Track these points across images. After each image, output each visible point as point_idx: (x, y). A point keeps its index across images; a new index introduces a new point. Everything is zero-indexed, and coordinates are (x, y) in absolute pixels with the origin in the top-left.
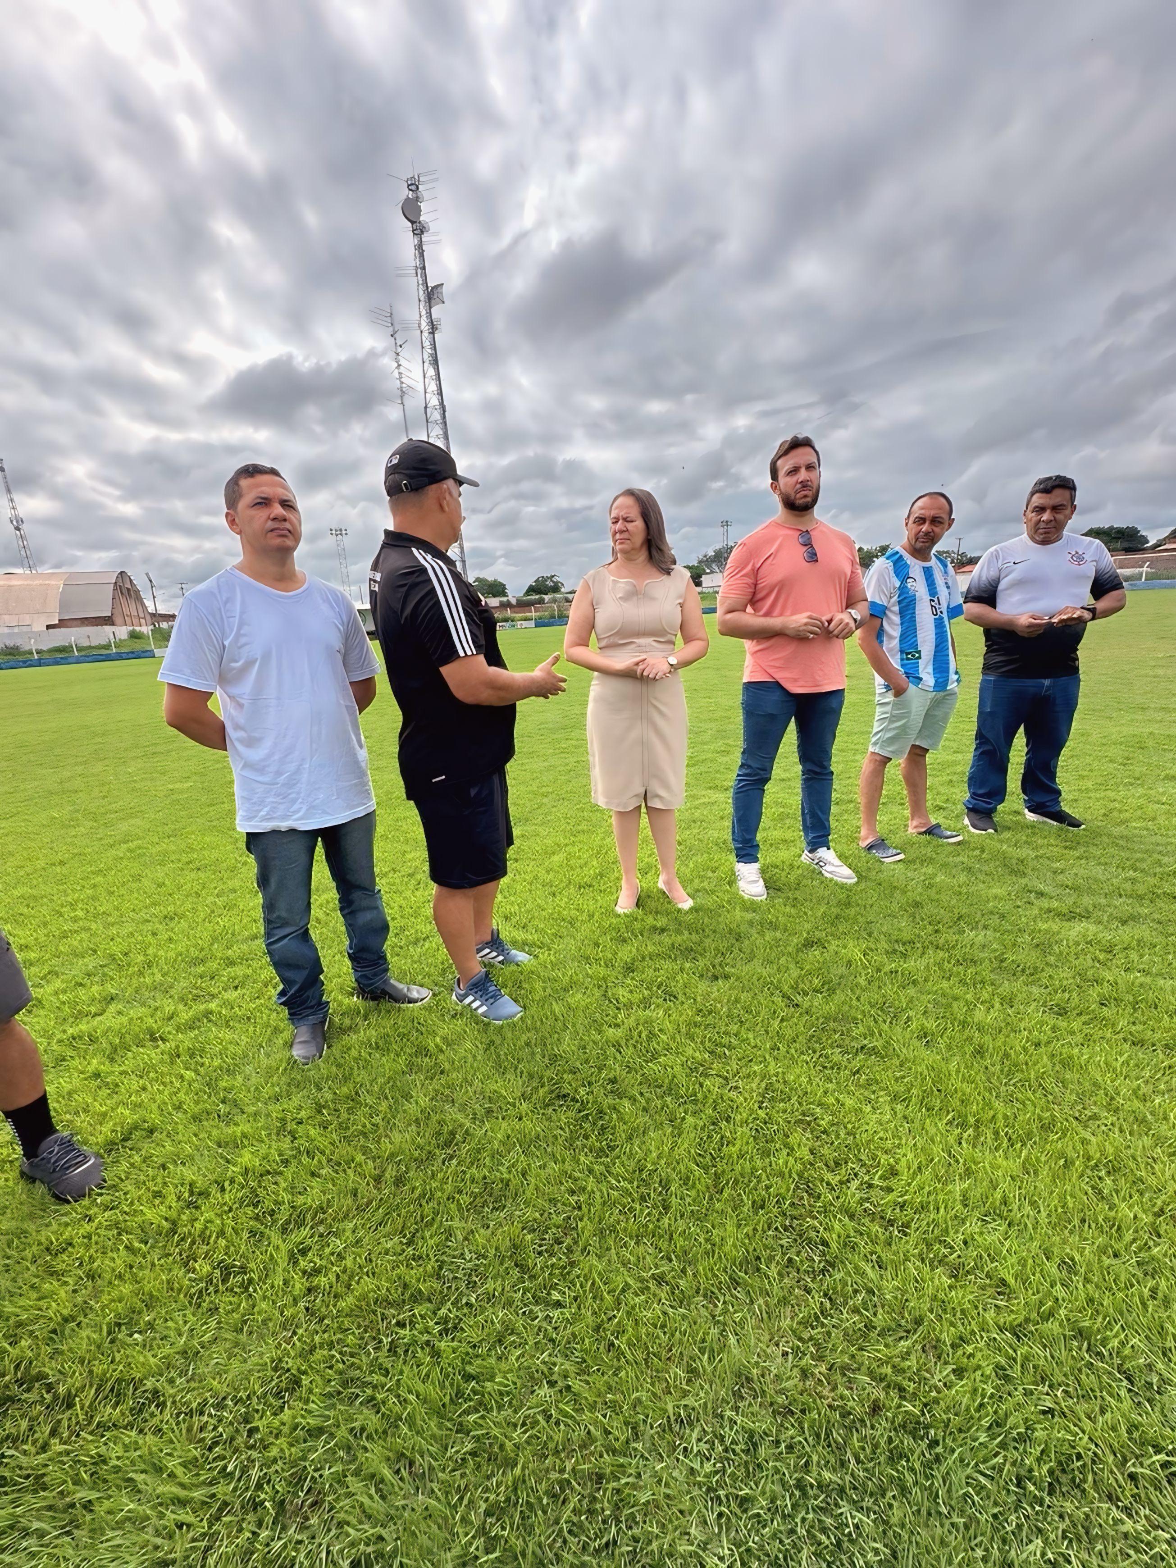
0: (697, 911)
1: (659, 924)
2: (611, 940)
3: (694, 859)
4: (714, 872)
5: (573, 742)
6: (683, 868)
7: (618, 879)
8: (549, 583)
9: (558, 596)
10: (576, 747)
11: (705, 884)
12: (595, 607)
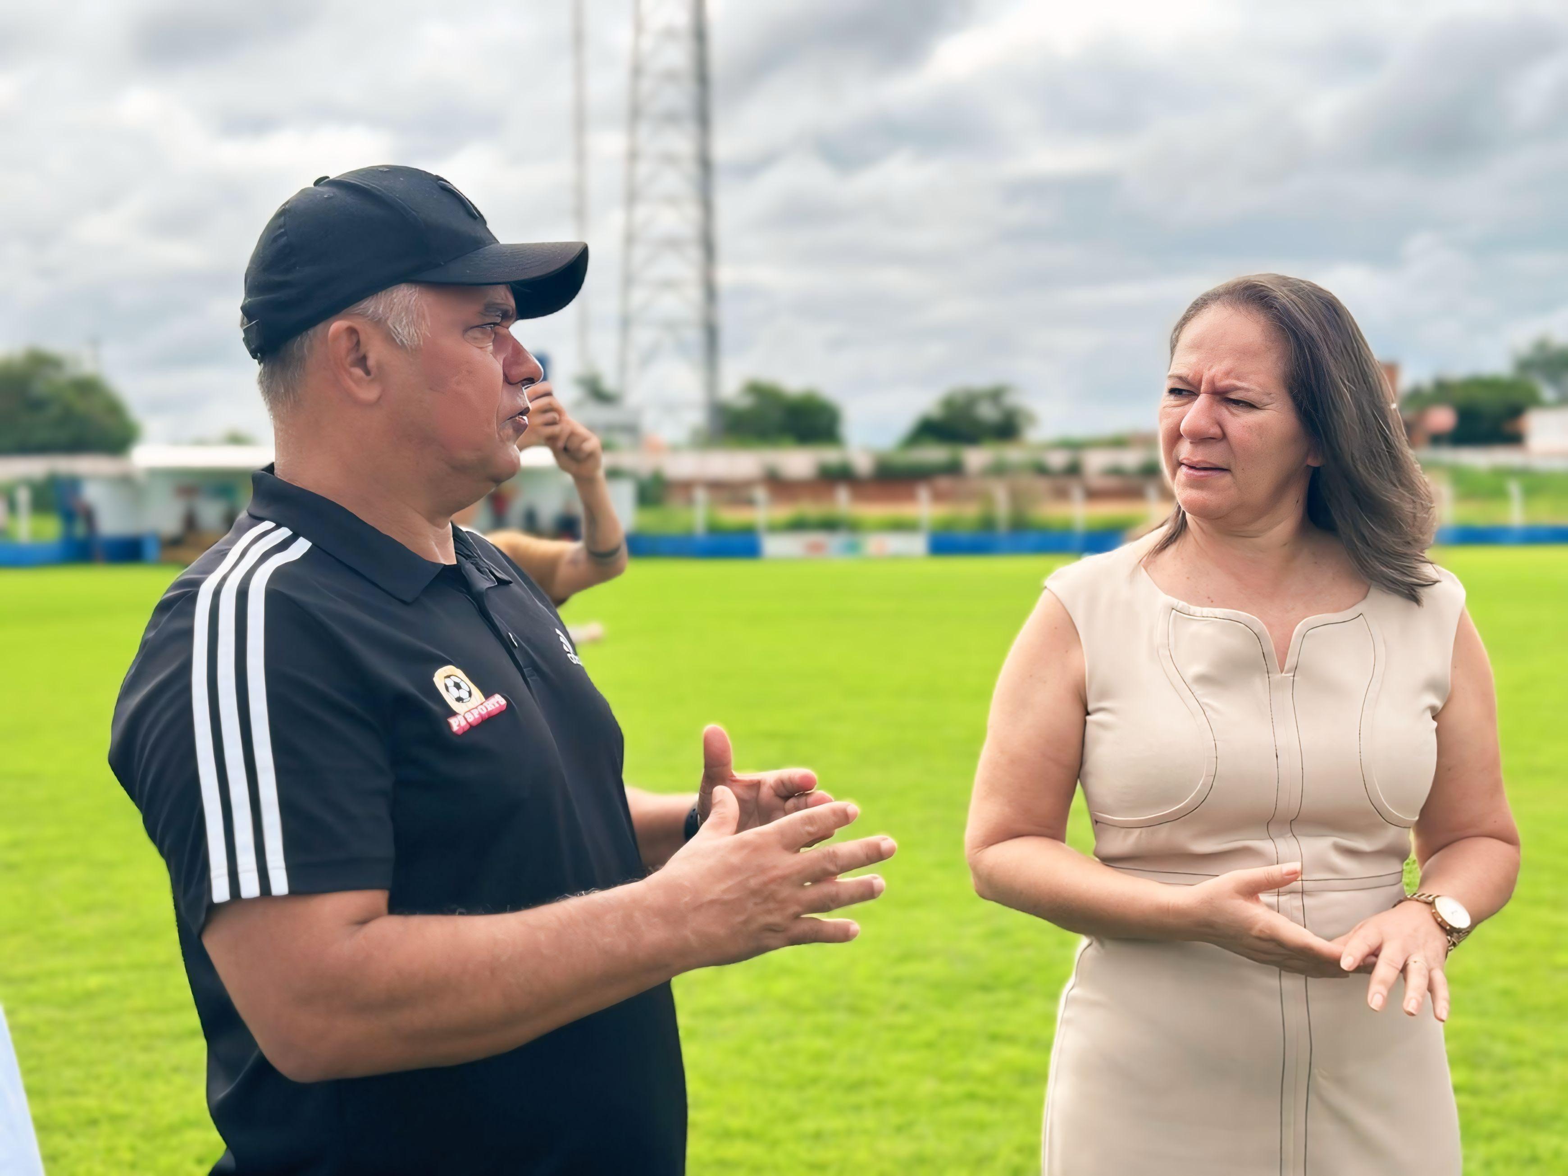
8: (987, 412)
12: (1090, 708)
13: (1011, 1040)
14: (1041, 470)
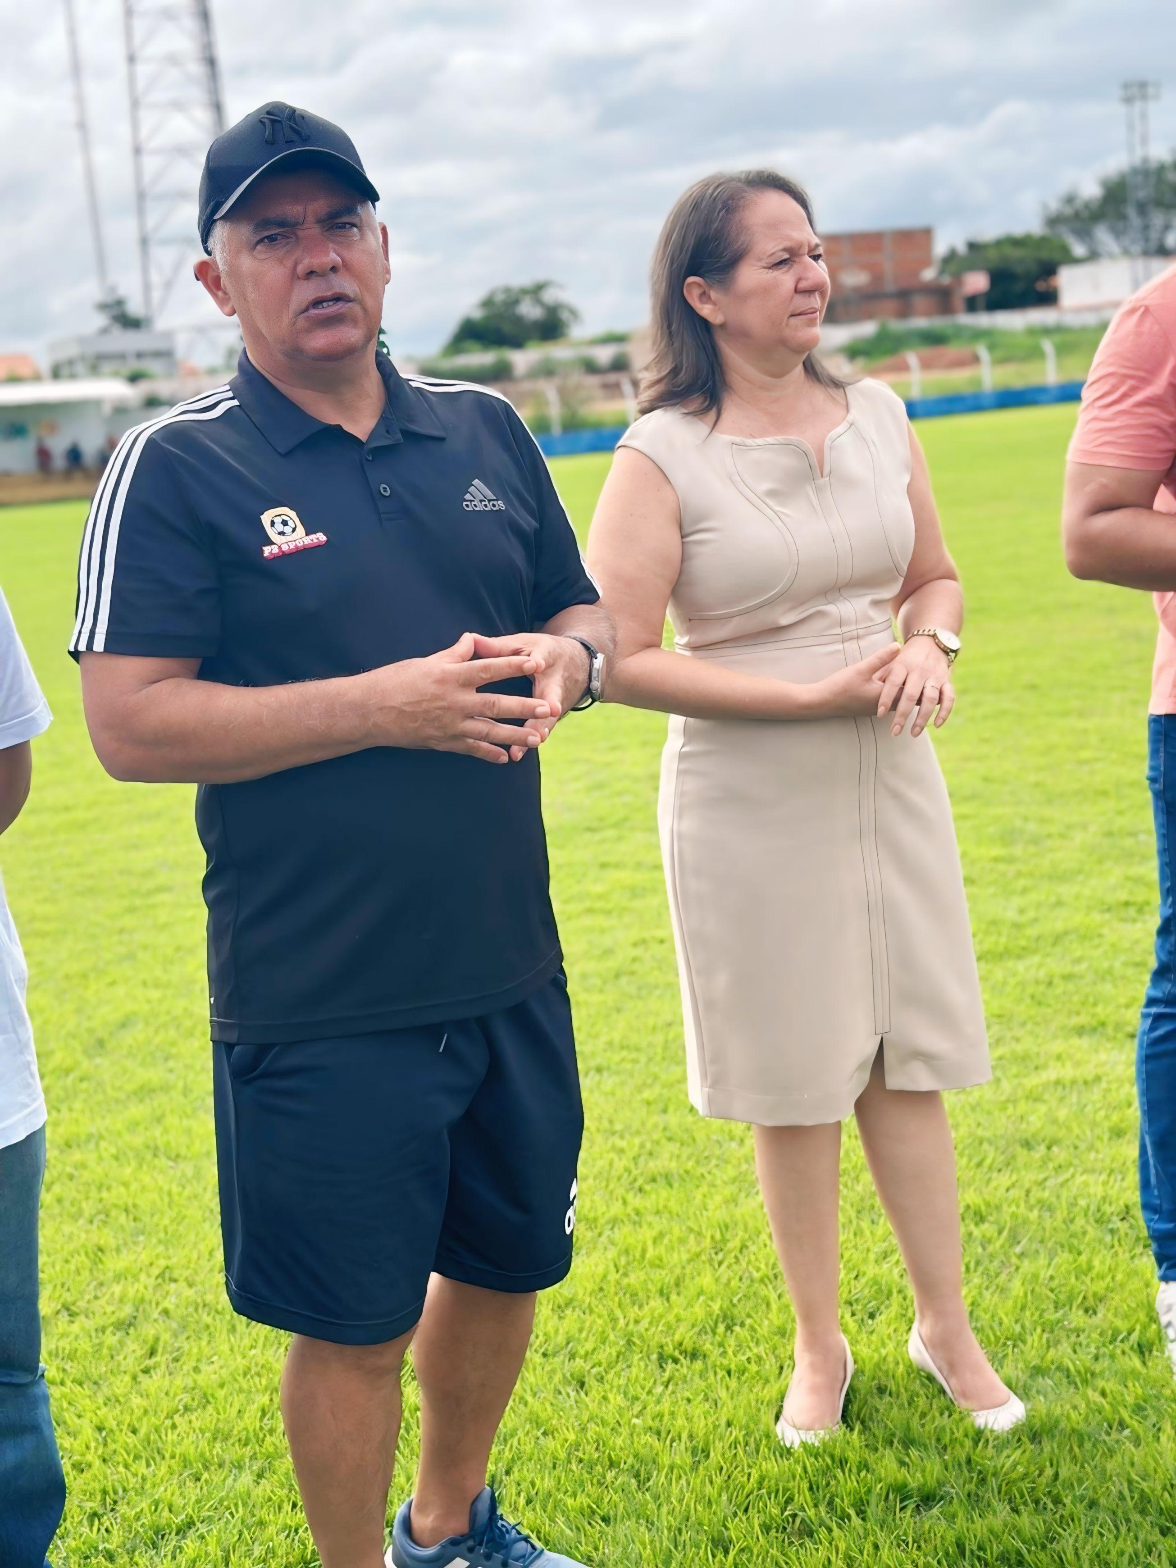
0: (1035, 1437)
1: (914, 1481)
2: (766, 1528)
3: (1027, 1266)
4: (1090, 1311)
5: (625, 876)
6: (989, 1299)
7: (782, 1332)
8: (529, 311)
9: (558, 352)
10: (635, 892)
11: (1063, 1353)
12: (687, 530)
13: (618, 866)
14: (591, 367)
